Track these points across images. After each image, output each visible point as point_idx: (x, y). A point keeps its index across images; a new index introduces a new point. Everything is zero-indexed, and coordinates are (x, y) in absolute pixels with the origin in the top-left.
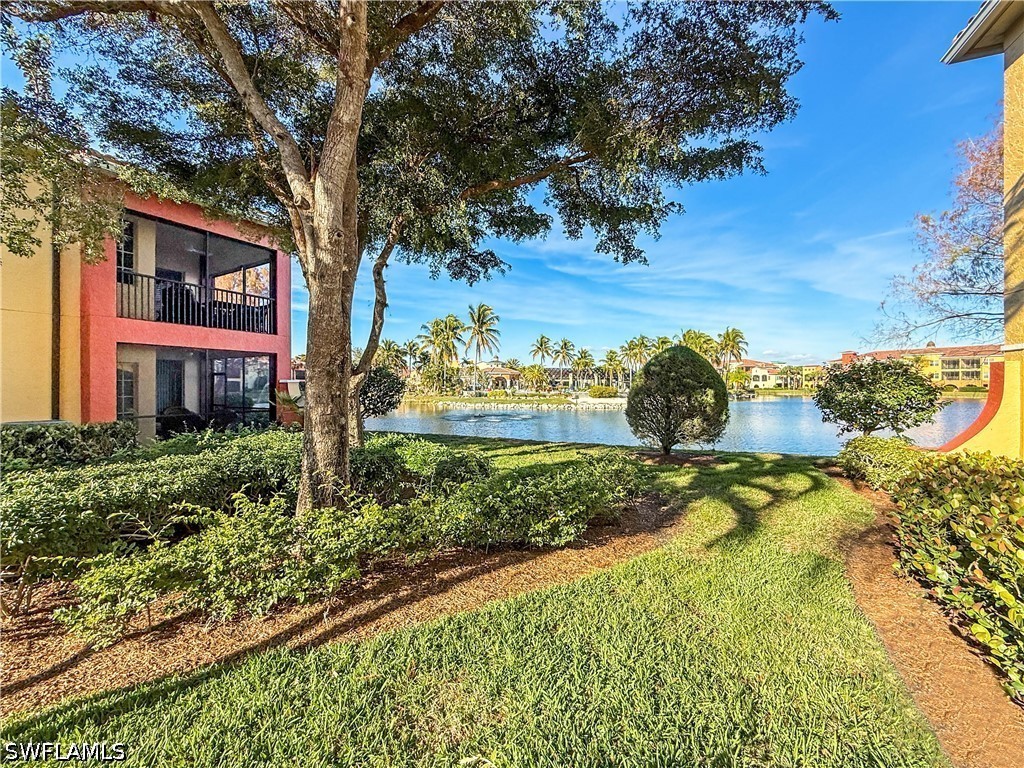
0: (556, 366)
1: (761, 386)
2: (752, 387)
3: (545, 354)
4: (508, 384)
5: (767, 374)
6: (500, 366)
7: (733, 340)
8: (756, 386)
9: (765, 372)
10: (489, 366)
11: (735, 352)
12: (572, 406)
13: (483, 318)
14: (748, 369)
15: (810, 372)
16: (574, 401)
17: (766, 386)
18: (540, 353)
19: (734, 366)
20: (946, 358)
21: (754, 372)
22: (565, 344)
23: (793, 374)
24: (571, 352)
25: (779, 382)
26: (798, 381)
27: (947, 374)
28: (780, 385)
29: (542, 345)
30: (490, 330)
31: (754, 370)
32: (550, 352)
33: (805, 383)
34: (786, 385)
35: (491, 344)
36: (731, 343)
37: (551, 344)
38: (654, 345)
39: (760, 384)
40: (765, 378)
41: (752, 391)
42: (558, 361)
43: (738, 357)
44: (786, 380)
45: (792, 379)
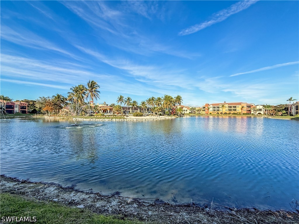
0: (126, 106)
1: (185, 113)
2: (183, 113)
3: (122, 102)
4: (109, 112)
5: (187, 110)
6: (106, 105)
7: (179, 99)
8: (184, 113)
9: (186, 109)
10: (102, 105)
11: (179, 102)
12: (125, 119)
13: (93, 86)
14: (182, 108)
15: (197, 109)
16: (126, 118)
17: (187, 113)
18: (120, 101)
19: (179, 107)
20: (229, 106)
21: (184, 109)
22: (129, 99)
23: (193, 109)
24: (131, 102)
25: (190, 112)
26: (195, 111)
27: (229, 110)
28: (190, 113)
29: (121, 99)
30: (96, 91)
31: (184, 108)
32: (123, 101)
33: (196, 112)
34: (192, 113)
35: (96, 96)
36: (178, 100)
37: (124, 98)
38: (156, 100)
39: (185, 112)
40: (186, 111)
41: (183, 114)
42: (126, 104)
43: (180, 104)
44: (192, 111)
45: (193, 111)
